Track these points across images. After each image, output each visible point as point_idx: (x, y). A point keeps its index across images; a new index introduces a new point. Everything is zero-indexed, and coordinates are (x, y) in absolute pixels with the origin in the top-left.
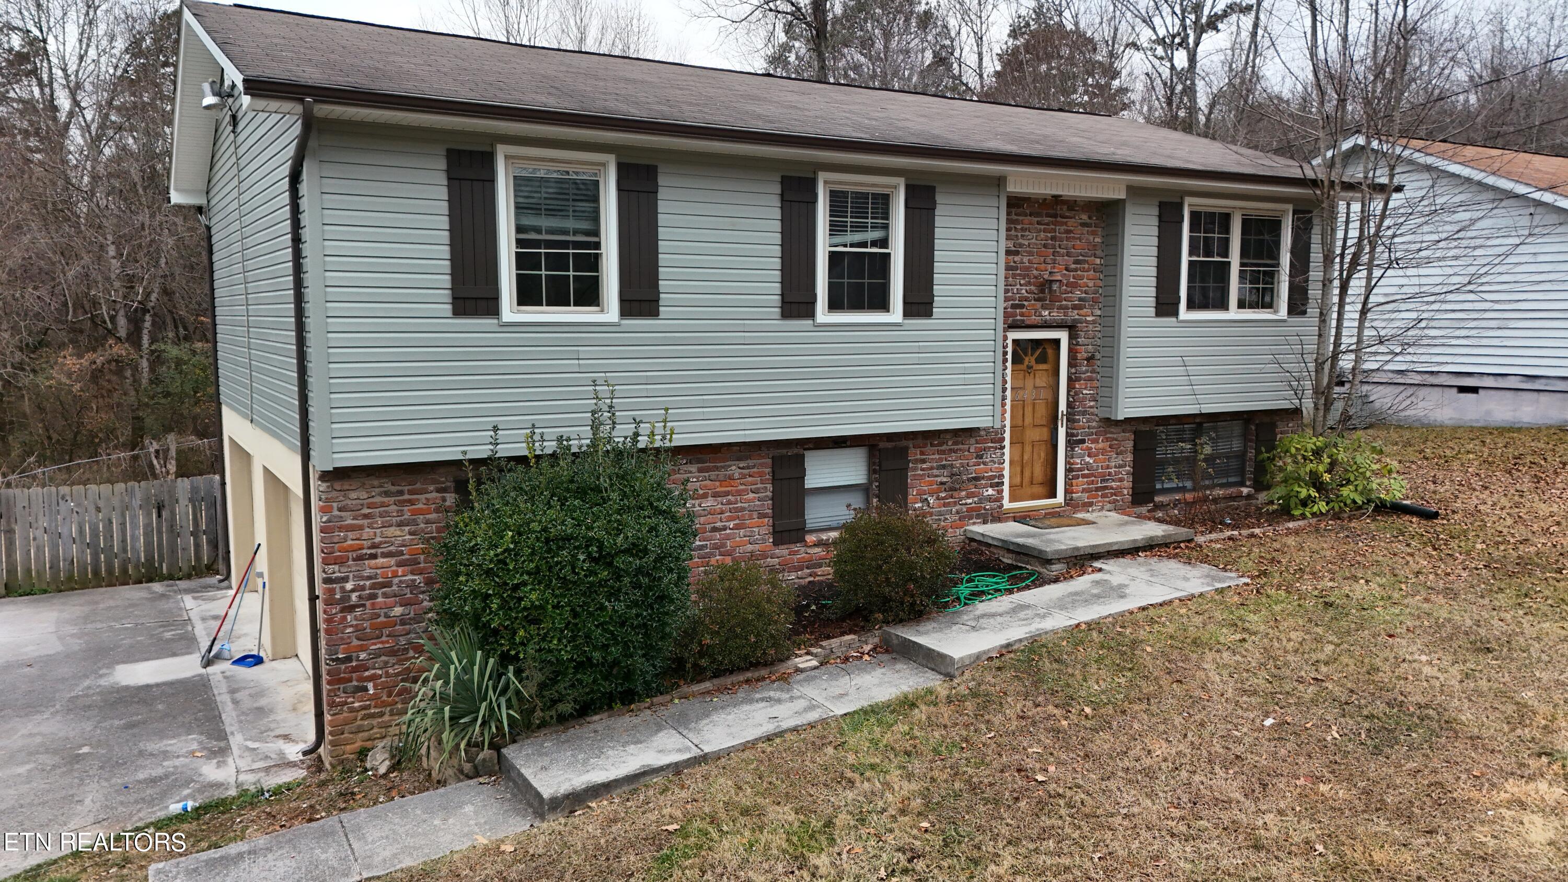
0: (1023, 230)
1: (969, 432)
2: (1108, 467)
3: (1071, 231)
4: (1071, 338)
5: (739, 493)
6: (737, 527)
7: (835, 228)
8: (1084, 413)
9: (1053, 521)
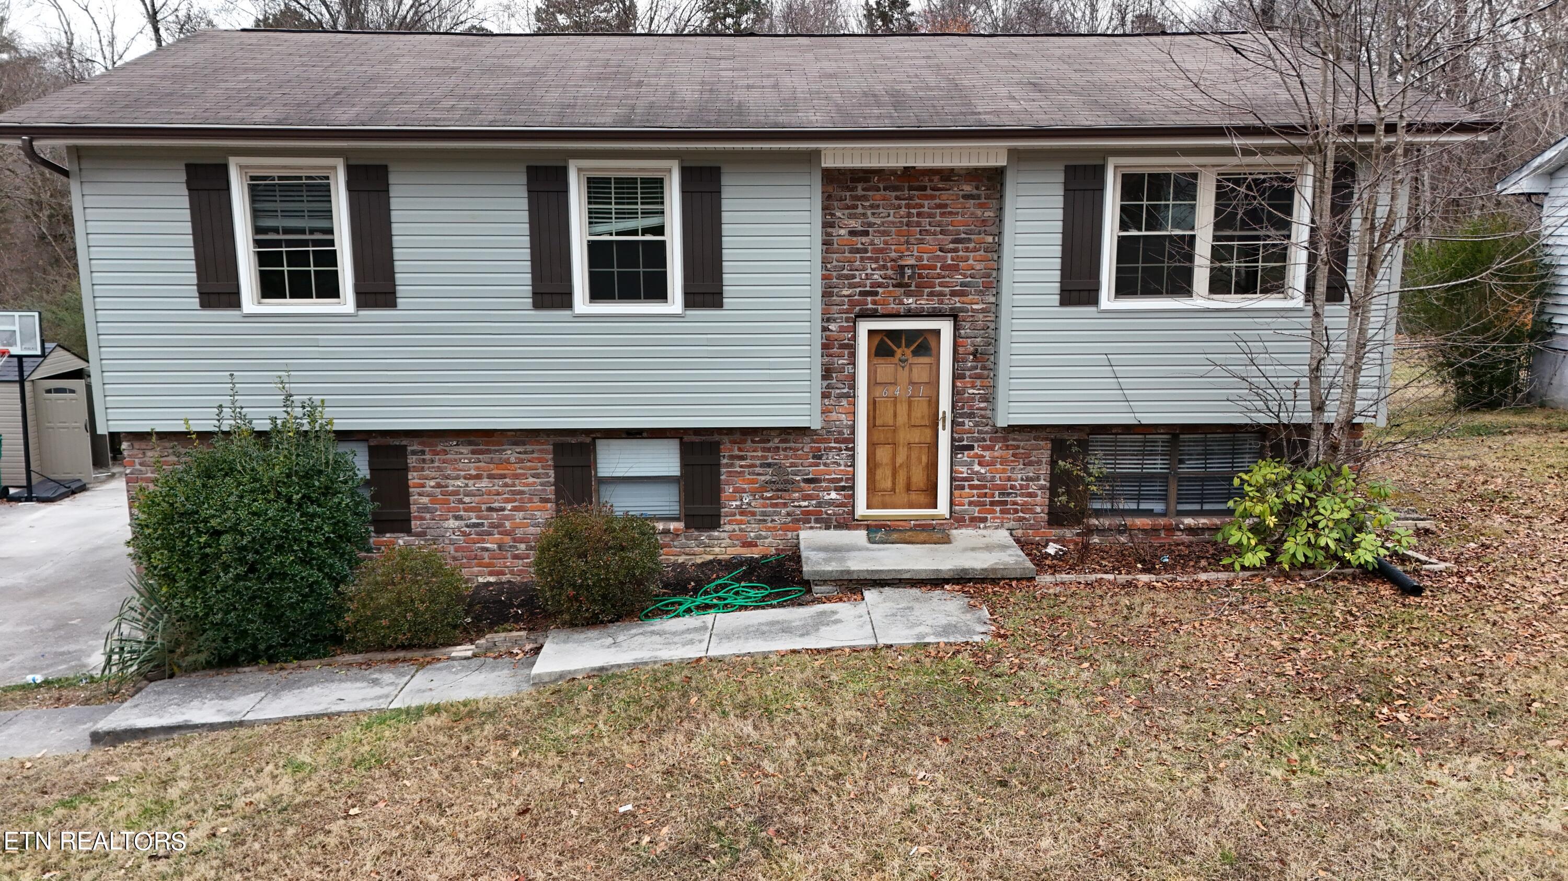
0: (872, 207)
1: (803, 431)
2: (1009, 479)
3: (946, 206)
4: (956, 328)
5: (516, 476)
6: (514, 509)
7: (594, 217)
8: (971, 416)
9: (923, 536)
